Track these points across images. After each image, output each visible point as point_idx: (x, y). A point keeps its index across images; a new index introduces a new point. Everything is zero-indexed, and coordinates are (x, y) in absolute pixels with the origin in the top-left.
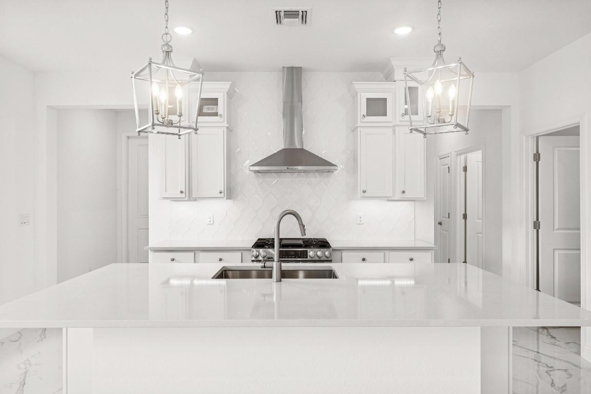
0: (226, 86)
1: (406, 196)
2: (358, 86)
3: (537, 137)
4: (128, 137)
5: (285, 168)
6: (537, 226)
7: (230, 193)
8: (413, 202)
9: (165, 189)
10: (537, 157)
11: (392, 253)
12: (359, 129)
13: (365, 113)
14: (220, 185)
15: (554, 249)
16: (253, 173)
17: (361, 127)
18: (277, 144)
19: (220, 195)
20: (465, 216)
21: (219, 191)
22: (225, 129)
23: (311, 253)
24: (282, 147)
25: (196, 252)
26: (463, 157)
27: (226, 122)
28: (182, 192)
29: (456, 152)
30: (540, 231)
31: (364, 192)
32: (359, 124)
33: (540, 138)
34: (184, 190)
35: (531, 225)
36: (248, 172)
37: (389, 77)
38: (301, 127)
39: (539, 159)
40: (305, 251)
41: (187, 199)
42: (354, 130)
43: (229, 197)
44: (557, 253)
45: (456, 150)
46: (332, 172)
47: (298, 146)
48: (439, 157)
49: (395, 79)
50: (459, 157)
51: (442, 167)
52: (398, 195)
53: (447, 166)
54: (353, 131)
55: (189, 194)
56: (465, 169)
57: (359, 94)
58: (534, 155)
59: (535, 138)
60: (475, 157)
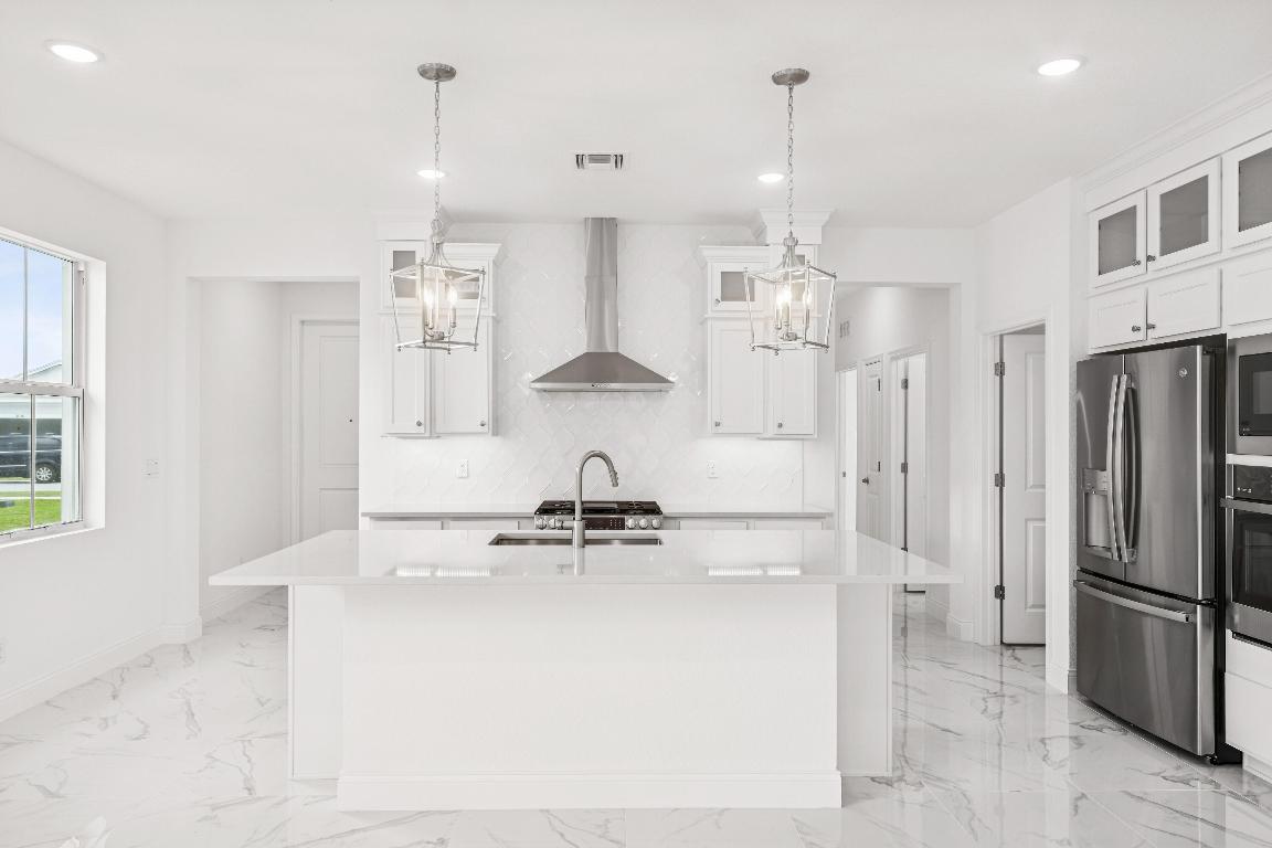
0: (492, 250)
1: (783, 431)
2: (708, 252)
3: (1001, 336)
4: (303, 322)
5: (588, 386)
6: (1000, 480)
7: (497, 425)
8: (800, 442)
9: (390, 417)
10: (1000, 369)
11: (759, 523)
12: (709, 323)
13: (718, 295)
14: (484, 413)
15: (1027, 520)
16: (535, 393)
17: (714, 318)
18: (575, 344)
19: (480, 429)
20: (905, 468)
21: (479, 423)
22: (491, 321)
23: (630, 522)
24: (582, 349)
25: (445, 521)
26: (901, 363)
27: (491, 309)
28: (419, 424)
29: (890, 353)
30: (1005, 489)
31: (717, 424)
32: (710, 314)
33: (1005, 337)
34: (422, 421)
35: (991, 481)
36: (527, 392)
37: (759, 238)
38: (615, 317)
39: (1002, 374)
40: (619, 519)
41: (427, 435)
42: (703, 322)
43: (496, 433)
44: (1031, 525)
45: (891, 350)
46: (667, 391)
47: (611, 349)
48: (865, 360)
49: (768, 242)
50: (894, 362)
51: (870, 379)
52: (772, 430)
53: (875, 379)
54: (701, 323)
55: (431, 428)
56: (906, 384)
57: (709, 264)
58: (996, 365)
59: (998, 338)
60: (918, 365)
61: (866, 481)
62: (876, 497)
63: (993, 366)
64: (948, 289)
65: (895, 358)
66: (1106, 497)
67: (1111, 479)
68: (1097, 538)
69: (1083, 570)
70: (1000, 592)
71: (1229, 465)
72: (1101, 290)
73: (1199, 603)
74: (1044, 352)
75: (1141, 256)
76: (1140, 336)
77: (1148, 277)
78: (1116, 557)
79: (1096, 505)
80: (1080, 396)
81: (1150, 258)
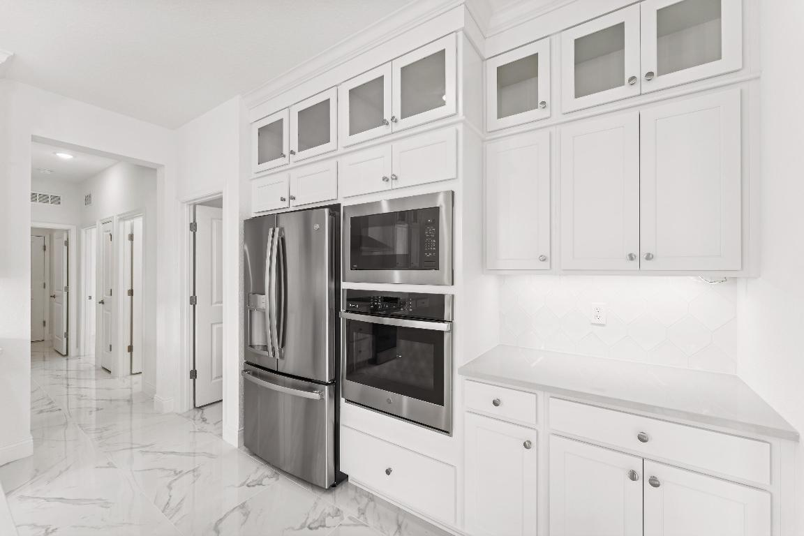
3: (195, 204)
6: (193, 301)
10: (193, 227)
15: (212, 324)
20: (131, 293)
26: (128, 223)
29: (119, 215)
33: (197, 206)
35: (187, 301)
39: (195, 230)
44: (215, 327)
45: (119, 213)
48: (101, 220)
50: (122, 224)
51: (105, 233)
53: (108, 233)
56: (132, 237)
58: (191, 224)
59: (192, 207)
60: (138, 223)
61: (102, 302)
62: (109, 313)
63: (189, 225)
64: (156, 170)
65: (123, 218)
66: (264, 313)
67: (267, 301)
68: (258, 340)
69: (247, 363)
70: (193, 374)
71: (343, 290)
72: (259, 175)
73: (327, 384)
74: (221, 219)
75: (286, 151)
76: (285, 204)
77: (290, 166)
78: (271, 355)
79: (257, 317)
80: (246, 248)
81: (292, 152)
